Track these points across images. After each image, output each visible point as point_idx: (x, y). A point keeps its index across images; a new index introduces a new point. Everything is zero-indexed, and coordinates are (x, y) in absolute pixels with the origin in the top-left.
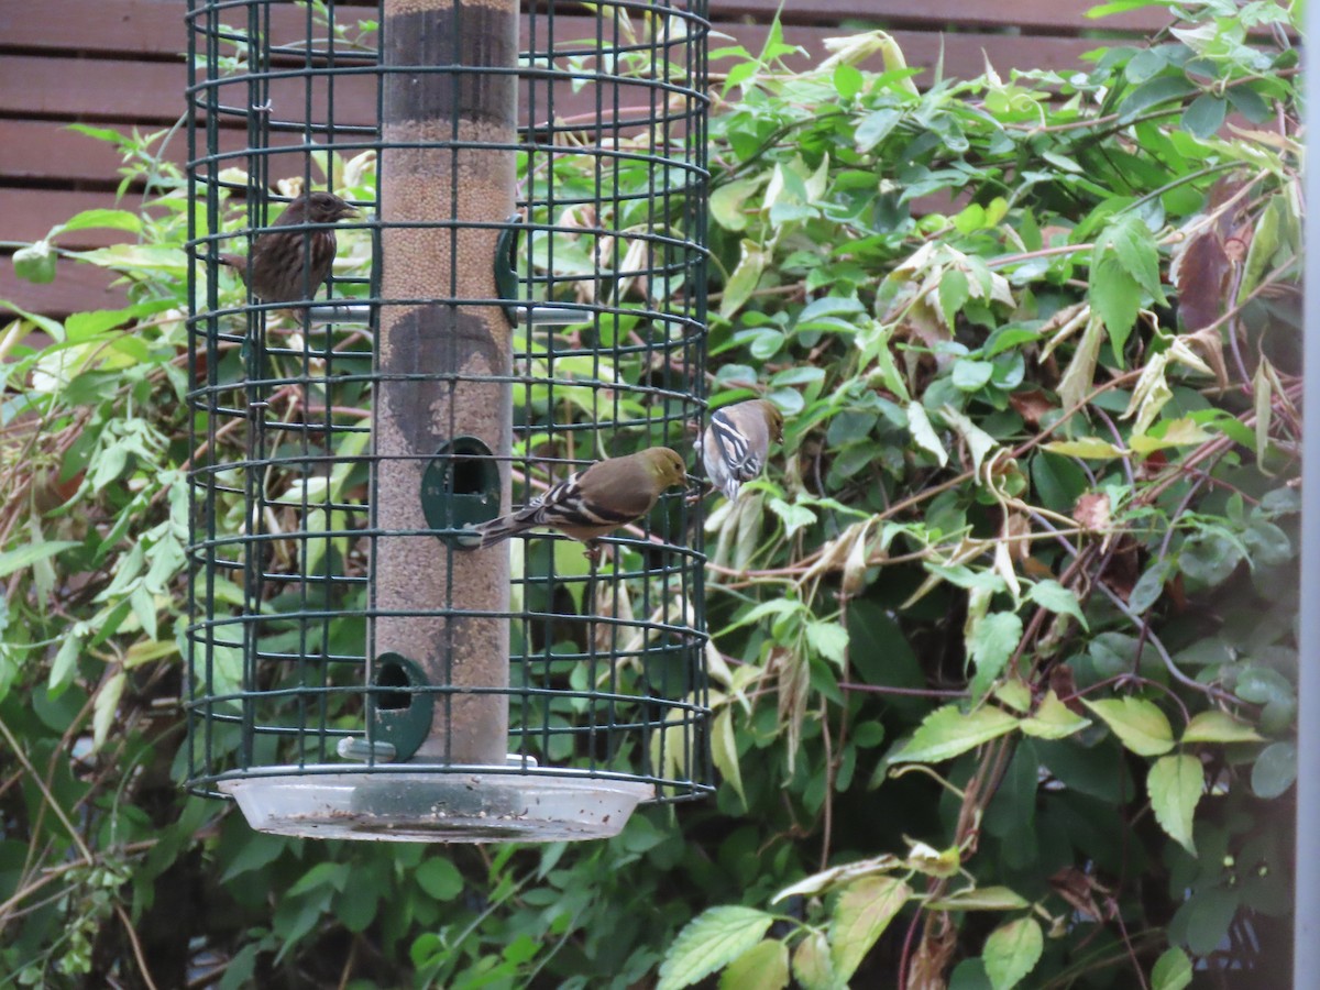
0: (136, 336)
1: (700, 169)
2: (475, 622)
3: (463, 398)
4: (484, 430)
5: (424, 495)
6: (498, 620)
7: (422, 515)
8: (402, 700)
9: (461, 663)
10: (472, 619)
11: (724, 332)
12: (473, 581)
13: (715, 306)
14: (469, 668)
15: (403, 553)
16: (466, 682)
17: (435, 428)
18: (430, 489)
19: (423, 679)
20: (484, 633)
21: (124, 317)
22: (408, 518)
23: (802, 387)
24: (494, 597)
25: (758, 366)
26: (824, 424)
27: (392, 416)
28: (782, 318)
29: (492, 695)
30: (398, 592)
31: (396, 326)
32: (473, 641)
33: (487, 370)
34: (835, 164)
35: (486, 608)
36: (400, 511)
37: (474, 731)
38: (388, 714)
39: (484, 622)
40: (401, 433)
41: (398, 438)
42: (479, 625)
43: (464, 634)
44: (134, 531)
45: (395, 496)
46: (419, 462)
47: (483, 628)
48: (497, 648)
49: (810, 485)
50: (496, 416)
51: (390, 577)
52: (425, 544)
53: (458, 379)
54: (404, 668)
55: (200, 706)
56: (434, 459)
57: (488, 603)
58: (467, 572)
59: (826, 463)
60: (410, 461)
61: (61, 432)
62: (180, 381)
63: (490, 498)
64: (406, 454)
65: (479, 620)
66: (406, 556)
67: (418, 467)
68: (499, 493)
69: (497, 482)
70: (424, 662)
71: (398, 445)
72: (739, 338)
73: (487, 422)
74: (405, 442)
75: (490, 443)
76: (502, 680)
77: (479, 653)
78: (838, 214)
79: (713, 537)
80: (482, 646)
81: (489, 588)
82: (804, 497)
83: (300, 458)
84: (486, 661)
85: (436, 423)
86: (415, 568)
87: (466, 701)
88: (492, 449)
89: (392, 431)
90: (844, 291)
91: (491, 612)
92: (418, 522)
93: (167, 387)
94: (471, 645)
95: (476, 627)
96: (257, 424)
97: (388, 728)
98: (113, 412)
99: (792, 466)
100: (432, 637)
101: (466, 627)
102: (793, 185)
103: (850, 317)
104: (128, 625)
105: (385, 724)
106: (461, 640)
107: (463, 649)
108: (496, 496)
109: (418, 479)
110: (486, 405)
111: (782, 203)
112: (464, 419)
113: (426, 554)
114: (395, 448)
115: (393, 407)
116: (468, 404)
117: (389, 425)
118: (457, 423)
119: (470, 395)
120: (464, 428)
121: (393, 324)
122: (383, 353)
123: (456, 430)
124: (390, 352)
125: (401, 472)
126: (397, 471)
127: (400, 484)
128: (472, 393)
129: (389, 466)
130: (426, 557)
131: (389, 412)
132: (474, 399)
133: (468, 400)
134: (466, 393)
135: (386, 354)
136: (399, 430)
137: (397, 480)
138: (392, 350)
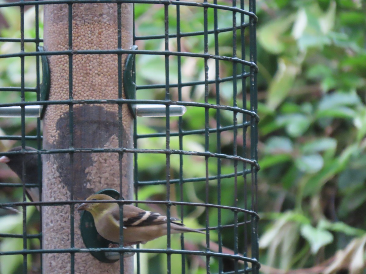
1: (252, 13)
3: (106, 165)
4: (119, 185)
5: (82, 227)
11: (270, 118)
13: (264, 101)
15: (69, 265)
17: (88, 184)
18: (87, 224)
23: (322, 153)
25: (293, 140)
26: (336, 176)
28: (307, 108)
31: (61, 119)
34: (340, 9)
36: (66, 238)
40: (66, 188)
41: (64, 191)
45: (63, 228)
49: (328, 215)
52: (84, 259)
53: (125, 151)
59: (338, 200)
64: (69, 200)
71: (64, 195)
72: (280, 122)
75: (122, 194)
78: (341, 40)
79: (265, 251)
82: (323, 223)
85: (89, 181)
89: (60, 186)
90: (346, 89)
99: (315, 203)
102: (313, 23)
103: (352, 107)
109: (78, 218)
111: (306, 34)
112: (107, 178)
113: (84, 265)
114: (62, 197)
115: (60, 170)
116: (109, 169)
117: (58, 182)
118: (103, 181)
119: (110, 163)
120: (107, 184)
121: (59, 117)
122: (52, 136)
123: (102, 185)
124: (57, 135)
125: (66, 213)
126: (63, 212)
127: (66, 220)
128: (111, 161)
129: (58, 209)
130: (84, 267)
131: (57, 174)
132: (112, 166)
133: (109, 167)
134: (107, 161)
135: (55, 136)
136: (64, 186)
137: (64, 218)
138: (59, 134)
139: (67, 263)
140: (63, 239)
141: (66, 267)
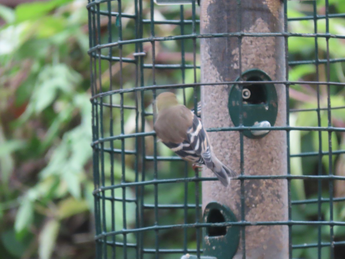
0: (57, 18)
2: (264, 182)
3: (252, 46)
4: (266, 65)
5: (230, 106)
6: (280, 180)
7: (229, 118)
8: (221, 231)
9: (256, 207)
10: (262, 180)
12: (262, 157)
14: (260, 210)
15: (219, 142)
16: (259, 218)
17: (235, 65)
18: (233, 103)
19: (233, 218)
20: (270, 188)
21: (49, 6)
22: (221, 120)
24: (276, 166)
27: (211, 59)
29: (275, 226)
31: (211, 4)
32: (263, 193)
33: (266, 29)
35: (271, 173)
36: (216, 116)
37: (265, 247)
38: (214, 240)
39: (270, 181)
40: (216, 69)
41: (214, 72)
42: (266, 183)
43: (257, 189)
44: (61, 134)
45: (213, 107)
46: (227, 86)
47: (268, 185)
48: (279, 197)
50: (273, 56)
52: (232, 135)
53: (243, 35)
54: (222, 211)
55: (101, 238)
56: (235, 84)
57: (272, 169)
58: (258, 151)
60: (221, 86)
61: (15, 77)
62: (85, 42)
63: (271, 107)
64: (219, 82)
65: (267, 180)
66: (221, 143)
67: (227, 89)
68: (277, 104)
69: (275, 97)
70: (233, 207)
71: (214, 76)
73: (267, 60)
74: (218, 74)
75: (270, 73)
76: (283, 216)
77: (267, 200)
80: (269, 196)
81: (272, 160)
83: (151, 86)
84: (271, 205)
85: (236, 62)
86: (227, 150)
87: (259, 230)
88: (270, 76)
89: (211, 68)
91: (274, 175)
92: (227, 123)
93: (76, 47)
94: (262, 196)
95: (264, 185)
96: (139, 65)
97: (214, 248)
98: (46, 62)
100: (238, 192)
101: (258, 185)
104: (61, 191)
105: (212, 245)
106: (255, 192)
107: (257, 198)
108: (274, 104)
109: (226, 97)
110: (267, 50)
112: (253, 59)
113: (233, 141)
114: (213, 78)
115: (211, 53)
116: (255, 50)
117: (209, 64)
118: (249, 62)
119: (256, 44)
120: (254, 64)
121: (209, 3)
122: (204, 21)
123: (248, 66)
124: (208, 20)
125: (217, 92)
126: (214, 92)
127: (217, 100)
128: (257, 43)
129: (210, 89)
130: (233, 143)
131: (209, 56)
132: (259, 47)
133: (255, 48)
134: (253, 43)
135: (206, 21)
136: (214, 67)
137: (214, 98)
138: (209, 19)
139: (217, 140)
140: (213, 118)
141: (217, 144)
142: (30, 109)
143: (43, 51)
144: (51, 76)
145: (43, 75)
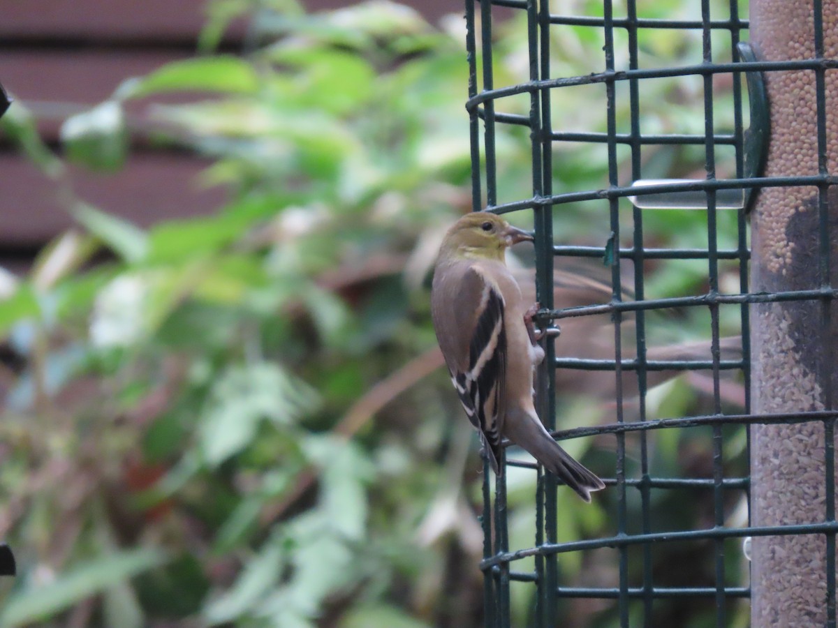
27: (795, 350)
30: (809, 613)
31: (799, 214)
36: (812, 492)
41: (807, 382)
45: (804, 469)
51: (798, 590)
64: (820, 409)
71: (806, 392)
74: (818, 389)
89: (795, 371)
115: (796, 335)
117: (792, 362)
121: (793, 211)
122: (776, 256)
124: (789, 254)
125: (812, 433)
126: (805, 432)
127: (812, 451)
131: (790, 343)
135: (783, 256)
136: (807, 371)
137: (806, 446)
138: (793, 251)
140: (803, 496)
141: (811, 561)
142: (191, 463)
143: (222, 333)
144: (245, 390)
145: (223, 388)
